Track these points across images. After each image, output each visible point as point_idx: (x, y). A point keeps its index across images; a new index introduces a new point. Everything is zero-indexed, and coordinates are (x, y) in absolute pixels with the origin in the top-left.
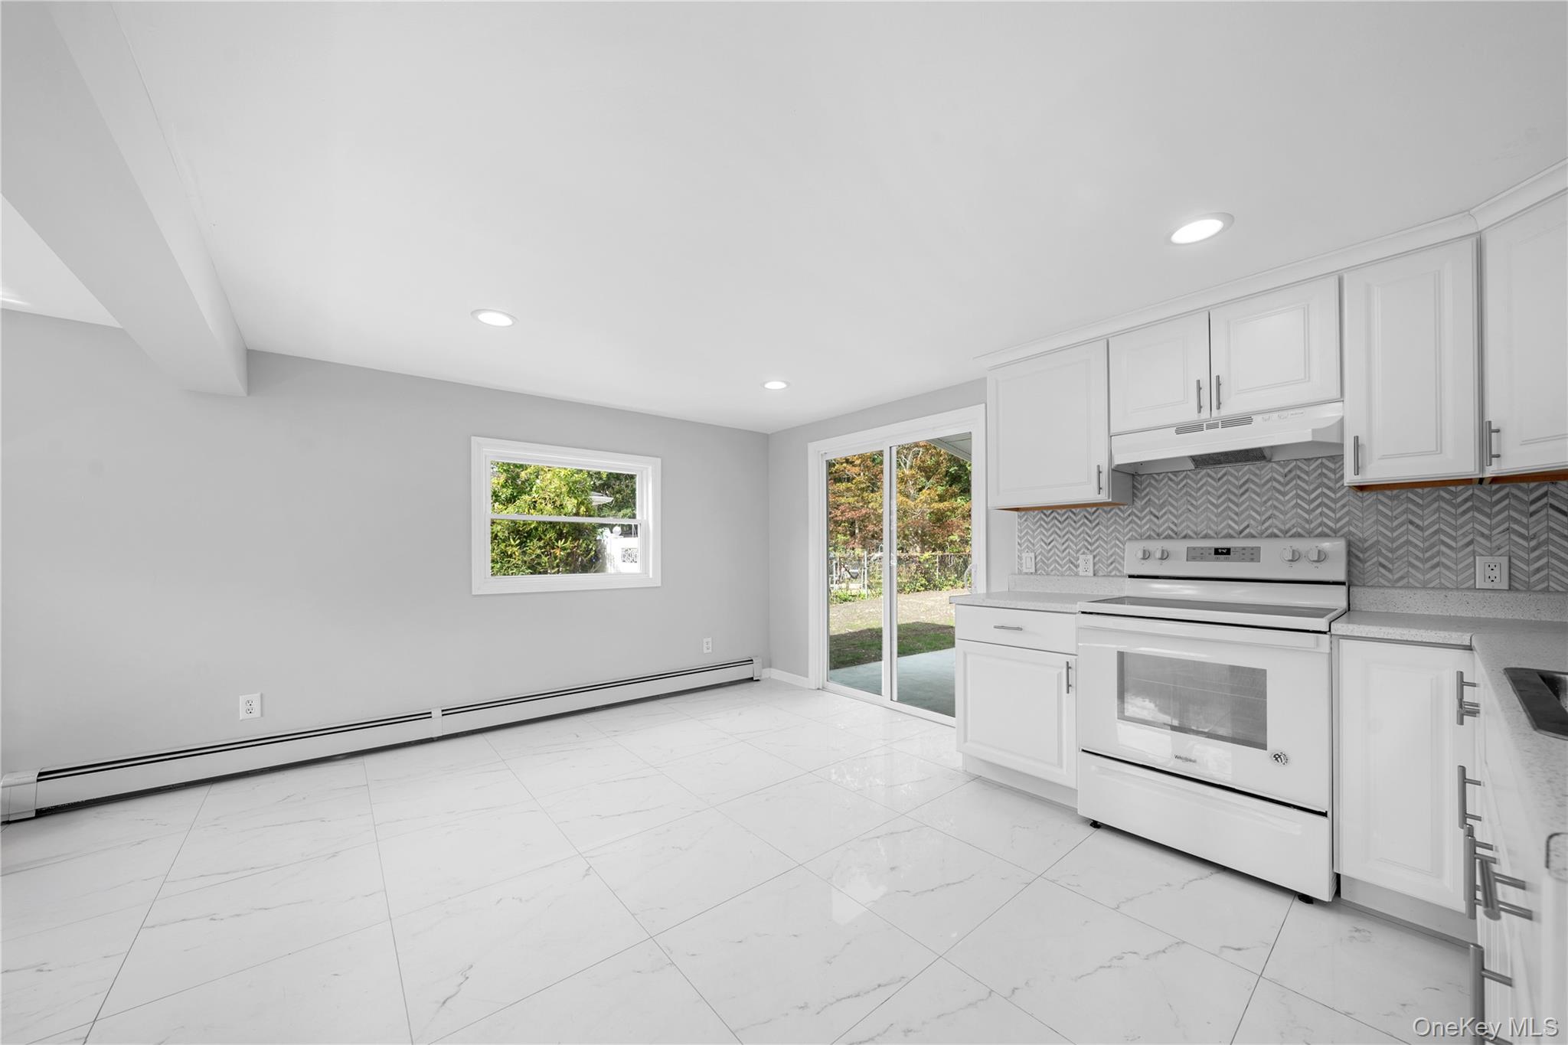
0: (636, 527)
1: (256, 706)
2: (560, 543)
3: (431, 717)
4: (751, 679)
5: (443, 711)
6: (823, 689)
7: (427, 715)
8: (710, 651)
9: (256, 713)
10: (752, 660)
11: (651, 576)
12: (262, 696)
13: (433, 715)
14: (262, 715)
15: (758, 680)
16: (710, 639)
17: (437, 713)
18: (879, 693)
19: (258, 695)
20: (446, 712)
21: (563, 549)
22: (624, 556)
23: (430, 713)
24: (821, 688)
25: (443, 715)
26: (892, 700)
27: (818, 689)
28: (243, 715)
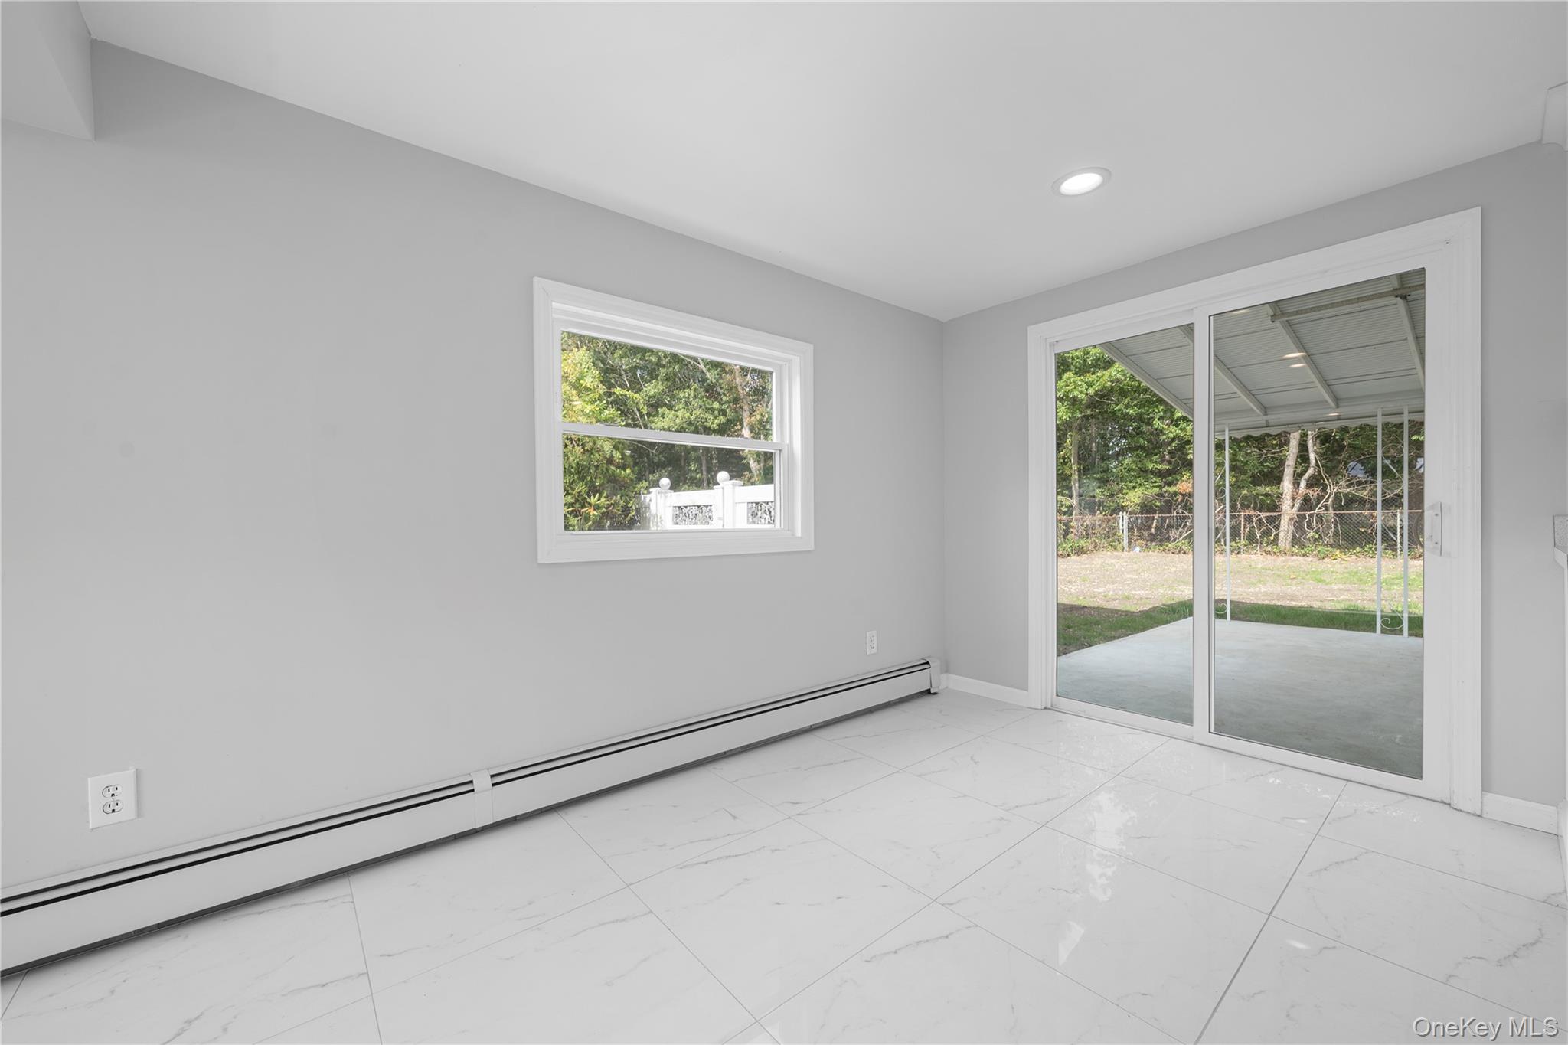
0: (768, 457)
1: (126, 796)
2: (593, 500)
3: (473, 790)
4: (928, 692)
5: (492, 776)
6: (1052, 708)
7: (465, 788)
8: (875, 650)
9: (127, 810)
10: (928, 663)
11: (799, 534)
12: (138, 775)
13: (476, 786)
14: (139, 814)
15: (935, 694)
16: (874, 633)
17: (482, 782)
18: (1189, 720)
19: (131, 772)
20: (499, 779)
21: (597, 507)
22: (677, 516)
23: (471, 782)
24: (1049, 706)
25: (494, 785)
26: (1210, 732)
27: (1045, 708)
28: (95, 818)
